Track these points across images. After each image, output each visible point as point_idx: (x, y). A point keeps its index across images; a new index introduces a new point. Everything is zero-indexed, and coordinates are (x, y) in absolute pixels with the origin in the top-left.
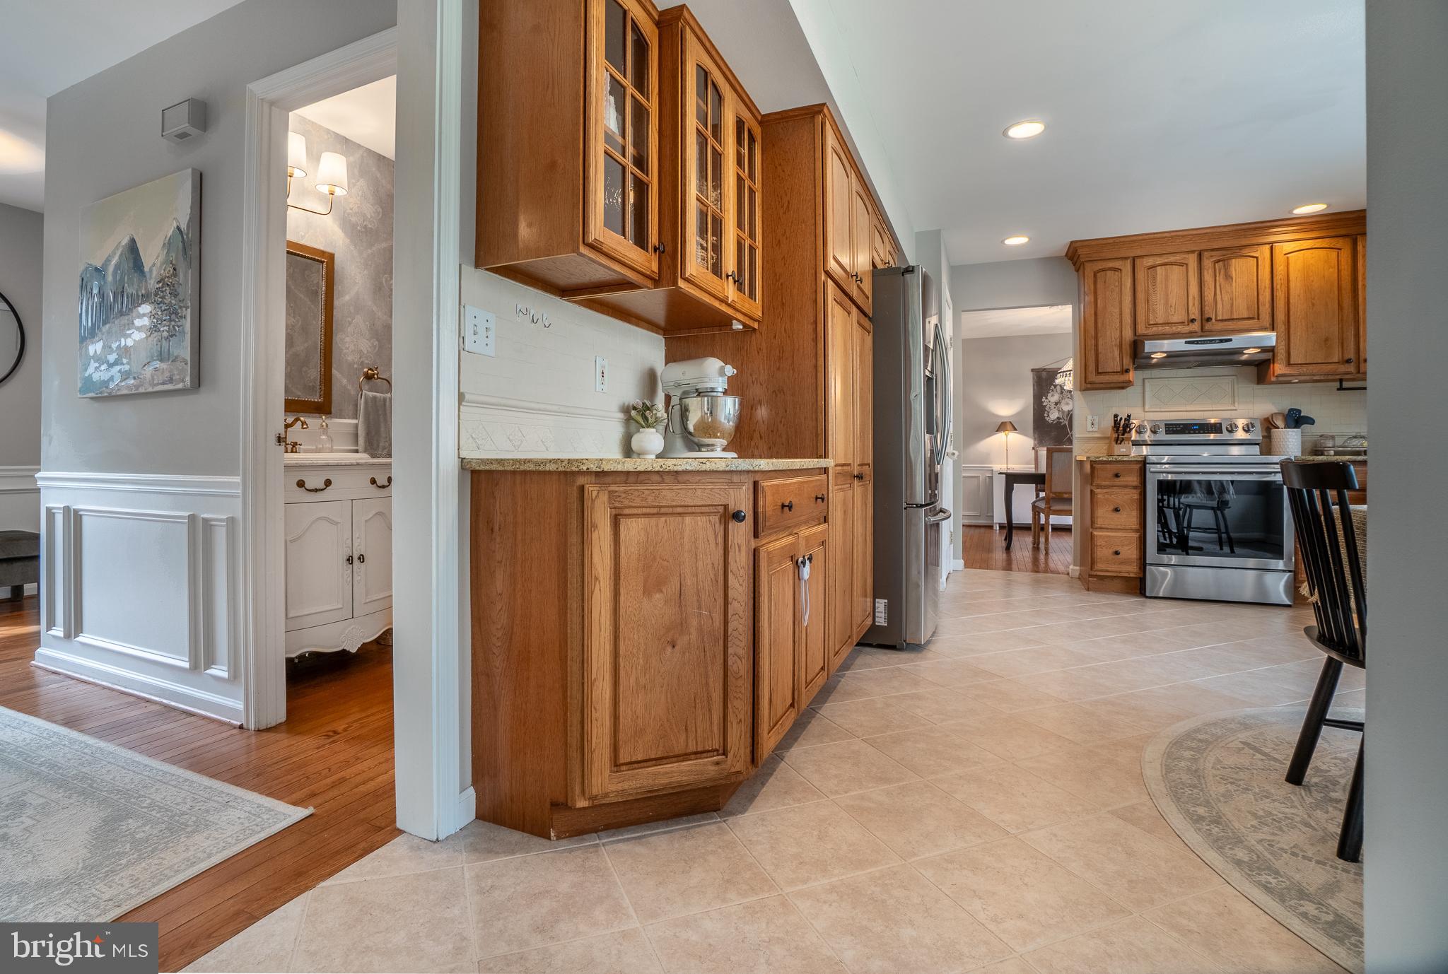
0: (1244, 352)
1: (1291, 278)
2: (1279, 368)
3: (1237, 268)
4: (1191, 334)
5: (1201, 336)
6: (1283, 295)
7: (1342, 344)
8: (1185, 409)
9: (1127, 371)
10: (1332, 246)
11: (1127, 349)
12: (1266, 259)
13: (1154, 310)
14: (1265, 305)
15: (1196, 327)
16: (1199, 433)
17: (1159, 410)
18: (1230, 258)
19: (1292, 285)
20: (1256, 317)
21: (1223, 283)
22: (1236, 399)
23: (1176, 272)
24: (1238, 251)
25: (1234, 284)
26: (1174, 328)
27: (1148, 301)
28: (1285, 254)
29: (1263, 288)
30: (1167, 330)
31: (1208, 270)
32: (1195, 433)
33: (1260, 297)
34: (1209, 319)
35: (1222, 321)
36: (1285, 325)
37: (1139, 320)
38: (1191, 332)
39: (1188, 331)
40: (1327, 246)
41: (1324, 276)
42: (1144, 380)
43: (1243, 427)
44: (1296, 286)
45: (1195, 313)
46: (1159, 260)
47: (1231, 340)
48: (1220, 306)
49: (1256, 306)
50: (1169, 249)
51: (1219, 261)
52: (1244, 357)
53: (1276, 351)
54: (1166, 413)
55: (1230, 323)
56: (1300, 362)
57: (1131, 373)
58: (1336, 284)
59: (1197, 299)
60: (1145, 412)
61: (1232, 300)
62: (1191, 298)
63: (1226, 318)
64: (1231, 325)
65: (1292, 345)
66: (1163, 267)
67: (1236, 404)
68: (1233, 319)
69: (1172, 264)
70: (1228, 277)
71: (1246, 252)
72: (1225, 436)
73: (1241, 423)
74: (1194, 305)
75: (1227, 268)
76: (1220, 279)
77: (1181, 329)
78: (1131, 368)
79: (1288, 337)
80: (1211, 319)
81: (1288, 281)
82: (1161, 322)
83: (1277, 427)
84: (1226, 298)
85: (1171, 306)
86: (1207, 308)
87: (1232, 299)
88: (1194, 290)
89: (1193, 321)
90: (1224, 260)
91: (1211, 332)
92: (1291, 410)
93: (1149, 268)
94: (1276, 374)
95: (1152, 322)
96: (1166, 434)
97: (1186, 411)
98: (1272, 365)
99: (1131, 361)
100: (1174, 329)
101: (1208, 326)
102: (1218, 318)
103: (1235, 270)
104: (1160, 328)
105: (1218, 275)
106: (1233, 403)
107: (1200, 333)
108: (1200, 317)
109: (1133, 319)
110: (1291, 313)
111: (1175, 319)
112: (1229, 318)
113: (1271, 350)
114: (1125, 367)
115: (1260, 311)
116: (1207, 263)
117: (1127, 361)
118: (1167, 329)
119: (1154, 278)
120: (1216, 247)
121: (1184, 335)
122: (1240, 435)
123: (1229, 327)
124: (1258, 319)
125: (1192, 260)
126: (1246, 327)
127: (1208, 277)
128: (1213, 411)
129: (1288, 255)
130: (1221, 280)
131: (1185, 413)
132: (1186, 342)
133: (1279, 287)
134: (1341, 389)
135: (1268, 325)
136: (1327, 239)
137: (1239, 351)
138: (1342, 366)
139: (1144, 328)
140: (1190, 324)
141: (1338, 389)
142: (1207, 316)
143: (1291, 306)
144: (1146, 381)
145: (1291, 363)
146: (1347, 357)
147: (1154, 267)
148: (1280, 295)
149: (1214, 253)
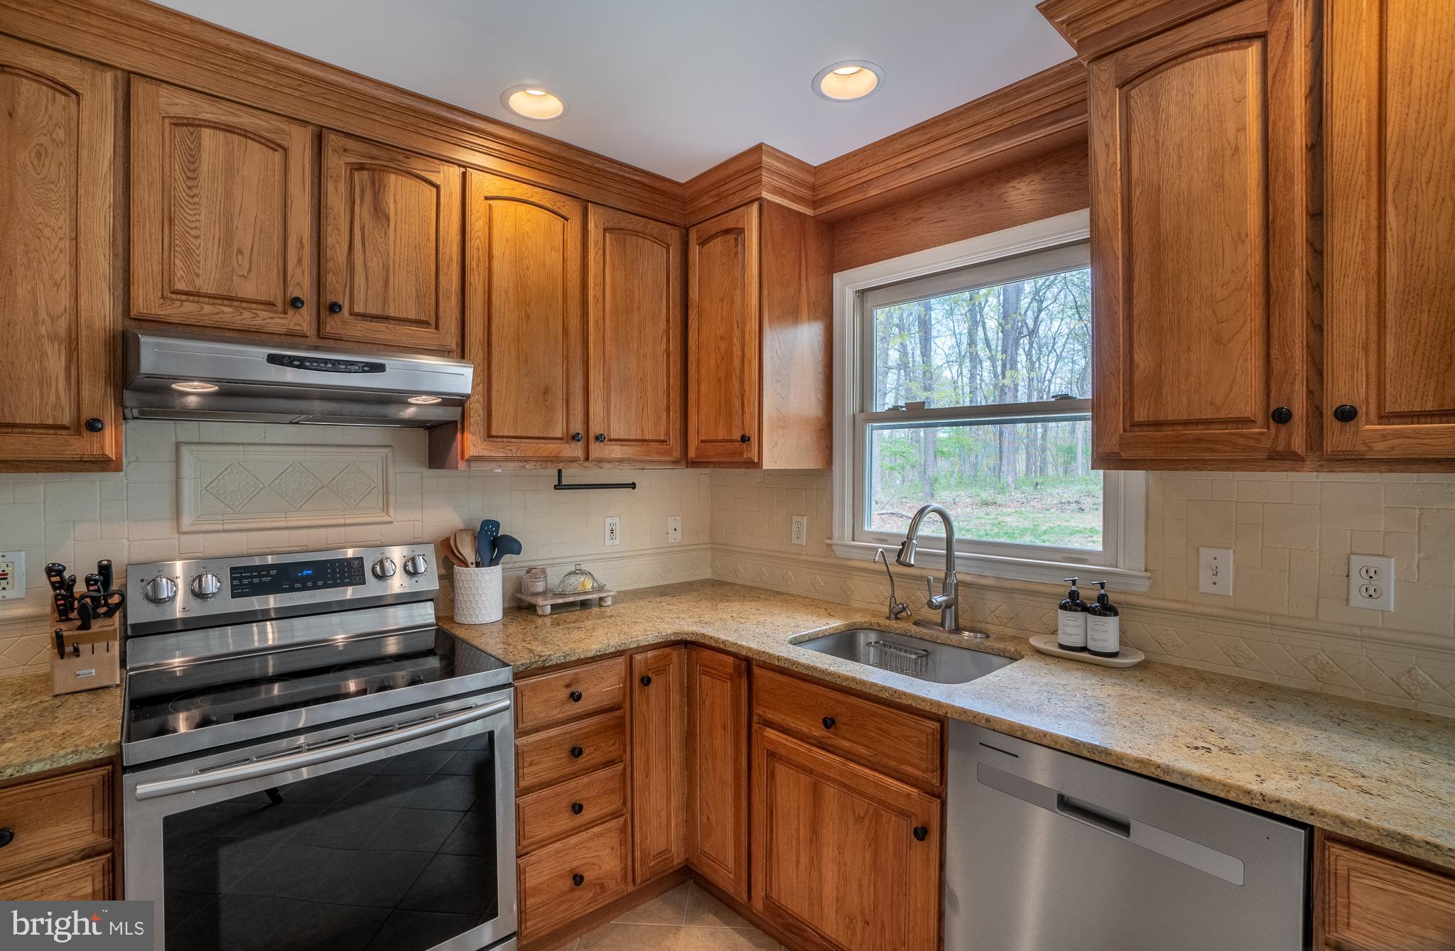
0: (411, 400)
1: (496, 252)
2: (472, 442)
3: (398, 197)
4: (291, 337)
5: (316, 348)
6: (481, 282)
7: (567, 402)
8: (284, 524)
9: (94, 426)
10: (555, 208)
11: (94, 355)
12: (454, 197)
13: (188, 252)
14: (449, 298)
15: (303, 321)
16: (315, 587)
17: (220, 527)
18: (385, 169)
19: (496, 265)
20: (433, 323)
21: (369, 224)
22: (392, 497)
23: (255, 163)
24: (400, 157)
25: (391, 234)
26: (247, 314)
27: (171, 221)
28: (487, 198)
29: (447, 259)
30: (227, 318)
31: (336, 182)
32: (305, 588)
33: (441, 278)
34: (334, 308)
35: (364, 316)
36: (483, 350)
37: (139, 271)
38: (290, 334)
39: (282, 330)
40: (548, 205)
41: (544, 265)
42: (178, 445)
43: (405, 566)
44: (501, 267)
45: (302, 285)
46: (209, 111)
47: (379, 368)
48: (360, 278)
49: (433, 297)
50: (242, 92)
51: (361, 167)
52: (409, 413)
53: (467, 405)
54: (238, 534)
55: (381, 326)
56: (506, 434)
57: (109, 433)
58: (560, 283)
59: (307, 246)
60: (178, 533)
61: (388, 270)
62: (292, 241)
63: (374, 312)
64: (382, 331)
65: (494, 394)
66: (221, 135)
67: (391, 510)
68: (386, 318)
69: (245, 134)
70: (380, 213)
71: (418, 165)
72: (371, 588)
73: (397, 555)
74: (300, 261)
75: (378, 191)
76: (363, 212)
77: (265, 319)
78: (109, 415)
79: (486, 378)
80: (340, 307)
81: (490, 257)
82: (211, 290)
83: (464, 563)
84: (375, 264)
85: (240, 251)
86: (330, 278)
87: (386, 269)
88: (301, 222)
89: (296, 303)
90: (371, 169)
91: (338, 341)
92: (486, 523)
93: (180, 122)
94: (467, 457)
95: (181, 286)
96: (232, 597)
97: (287, 528)
98: (459, 435)
99: (110, 391)
100: (246, 318)
101: (333, 325)
102: (356, 310)
103: (395, 202)
104: (208, 309)
105: (358, 202)
106: (386, 507)
107: (313, 340)
108: (315, 299)
109: (119, 263)
110: (494, 328)
111: (248, 289)
112: (379, 313)
113: (459, 402)
114: (87, 414)
115: (441, 309)
116: (336, 163)
117: (96, 397)
118: (227, 314)
119: (193, 159)
120: (357, 132)
121: (277, 339)
122: (398, 584)
123: (378, 335)
124: (437, 328)
125: (300, 143)
126: (412, 342)
127: (336, 199)
128: (345, 525)
129: (491, 202)
130: (366, 215)
131: (286, 532)
132: (272, 359)
133: (474, 264)
134: (559, 486)
135: (454, 346)
136: (550, 193)
137: (398, 398)
138: (567, 446)
139: (155, 297)
140: (291, 312)
141: (556, 488)
142: (331, 298)
143: (493, 311)
144: (185, 451)
145: (494, 433)
146: (573, 430)
147: (194, 124)
148: (476, 280)
149: (351, 144)
